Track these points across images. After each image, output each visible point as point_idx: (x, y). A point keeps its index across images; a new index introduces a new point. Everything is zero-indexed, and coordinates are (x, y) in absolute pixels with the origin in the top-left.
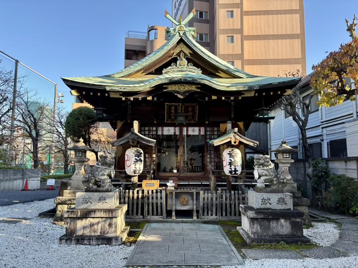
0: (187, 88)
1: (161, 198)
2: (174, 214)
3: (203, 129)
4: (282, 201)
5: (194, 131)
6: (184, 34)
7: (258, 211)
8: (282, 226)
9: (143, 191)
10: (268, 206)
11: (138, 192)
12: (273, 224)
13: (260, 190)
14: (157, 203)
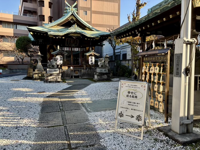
0: (77, 35)
1: (69, 72)
2: (73, 77)
3: (80, 49)
4: (105, 70)
5: (76, 49)
6: (74, 12)
7: (99, 73)
8: (105, 76)
9: (63, 70)
10: (102, 72)
11: (61, 70)
12: (103, 76)
13: (100, 68)
14: (68, 74)
